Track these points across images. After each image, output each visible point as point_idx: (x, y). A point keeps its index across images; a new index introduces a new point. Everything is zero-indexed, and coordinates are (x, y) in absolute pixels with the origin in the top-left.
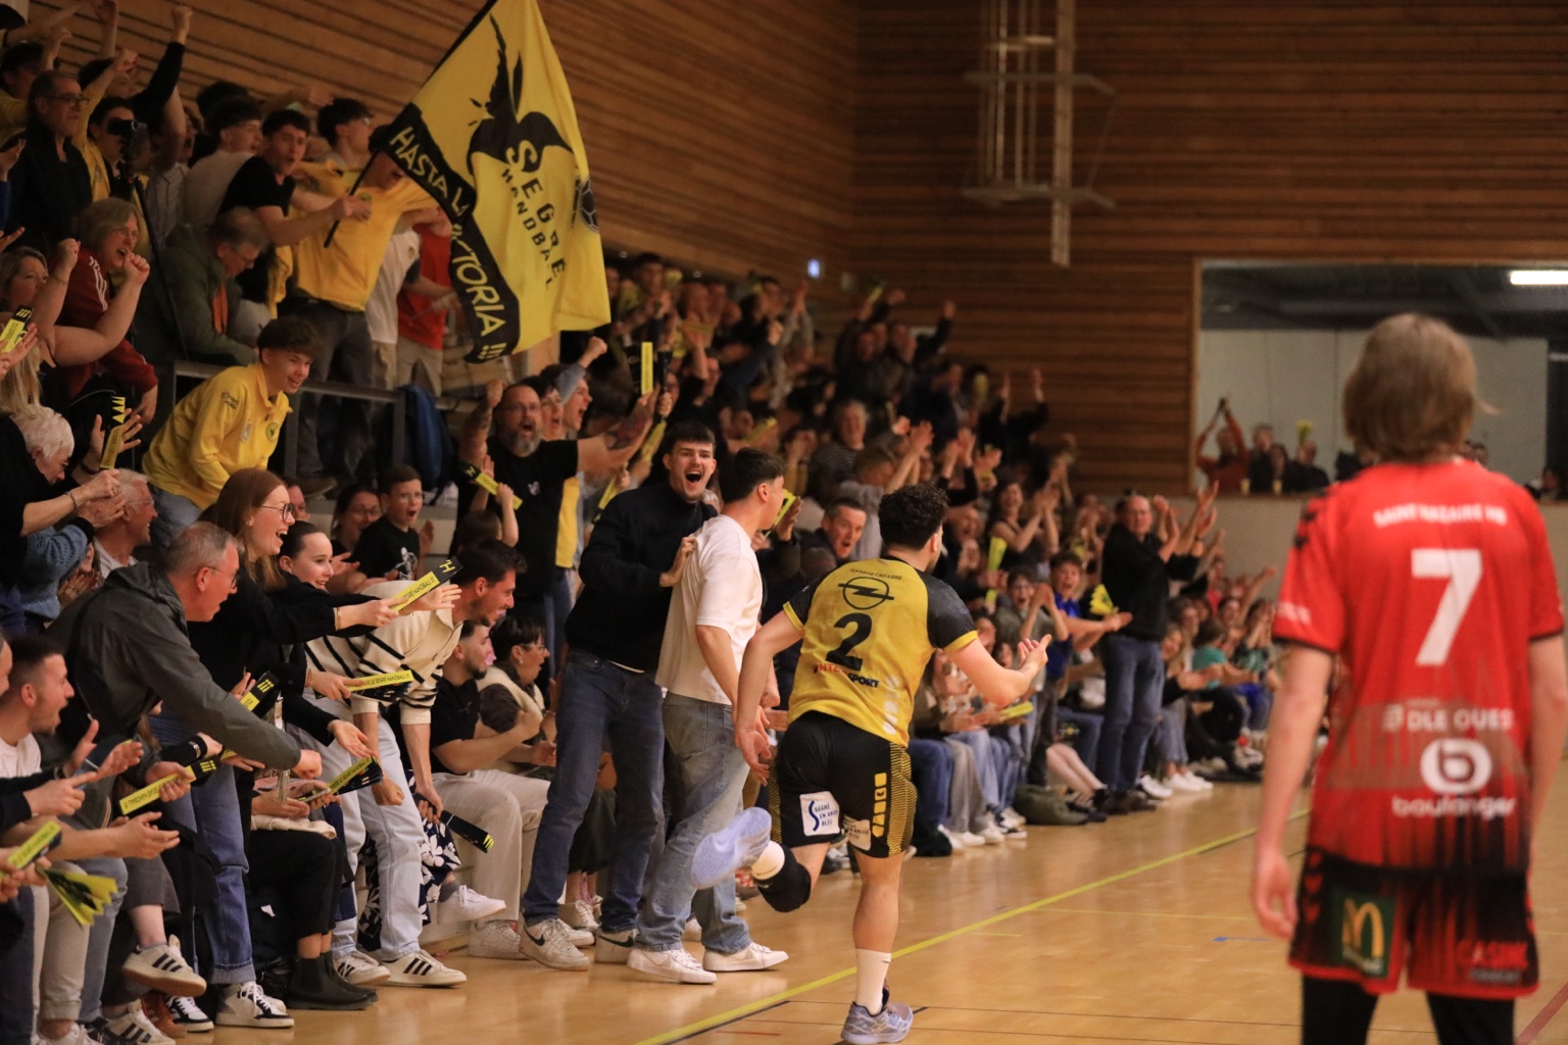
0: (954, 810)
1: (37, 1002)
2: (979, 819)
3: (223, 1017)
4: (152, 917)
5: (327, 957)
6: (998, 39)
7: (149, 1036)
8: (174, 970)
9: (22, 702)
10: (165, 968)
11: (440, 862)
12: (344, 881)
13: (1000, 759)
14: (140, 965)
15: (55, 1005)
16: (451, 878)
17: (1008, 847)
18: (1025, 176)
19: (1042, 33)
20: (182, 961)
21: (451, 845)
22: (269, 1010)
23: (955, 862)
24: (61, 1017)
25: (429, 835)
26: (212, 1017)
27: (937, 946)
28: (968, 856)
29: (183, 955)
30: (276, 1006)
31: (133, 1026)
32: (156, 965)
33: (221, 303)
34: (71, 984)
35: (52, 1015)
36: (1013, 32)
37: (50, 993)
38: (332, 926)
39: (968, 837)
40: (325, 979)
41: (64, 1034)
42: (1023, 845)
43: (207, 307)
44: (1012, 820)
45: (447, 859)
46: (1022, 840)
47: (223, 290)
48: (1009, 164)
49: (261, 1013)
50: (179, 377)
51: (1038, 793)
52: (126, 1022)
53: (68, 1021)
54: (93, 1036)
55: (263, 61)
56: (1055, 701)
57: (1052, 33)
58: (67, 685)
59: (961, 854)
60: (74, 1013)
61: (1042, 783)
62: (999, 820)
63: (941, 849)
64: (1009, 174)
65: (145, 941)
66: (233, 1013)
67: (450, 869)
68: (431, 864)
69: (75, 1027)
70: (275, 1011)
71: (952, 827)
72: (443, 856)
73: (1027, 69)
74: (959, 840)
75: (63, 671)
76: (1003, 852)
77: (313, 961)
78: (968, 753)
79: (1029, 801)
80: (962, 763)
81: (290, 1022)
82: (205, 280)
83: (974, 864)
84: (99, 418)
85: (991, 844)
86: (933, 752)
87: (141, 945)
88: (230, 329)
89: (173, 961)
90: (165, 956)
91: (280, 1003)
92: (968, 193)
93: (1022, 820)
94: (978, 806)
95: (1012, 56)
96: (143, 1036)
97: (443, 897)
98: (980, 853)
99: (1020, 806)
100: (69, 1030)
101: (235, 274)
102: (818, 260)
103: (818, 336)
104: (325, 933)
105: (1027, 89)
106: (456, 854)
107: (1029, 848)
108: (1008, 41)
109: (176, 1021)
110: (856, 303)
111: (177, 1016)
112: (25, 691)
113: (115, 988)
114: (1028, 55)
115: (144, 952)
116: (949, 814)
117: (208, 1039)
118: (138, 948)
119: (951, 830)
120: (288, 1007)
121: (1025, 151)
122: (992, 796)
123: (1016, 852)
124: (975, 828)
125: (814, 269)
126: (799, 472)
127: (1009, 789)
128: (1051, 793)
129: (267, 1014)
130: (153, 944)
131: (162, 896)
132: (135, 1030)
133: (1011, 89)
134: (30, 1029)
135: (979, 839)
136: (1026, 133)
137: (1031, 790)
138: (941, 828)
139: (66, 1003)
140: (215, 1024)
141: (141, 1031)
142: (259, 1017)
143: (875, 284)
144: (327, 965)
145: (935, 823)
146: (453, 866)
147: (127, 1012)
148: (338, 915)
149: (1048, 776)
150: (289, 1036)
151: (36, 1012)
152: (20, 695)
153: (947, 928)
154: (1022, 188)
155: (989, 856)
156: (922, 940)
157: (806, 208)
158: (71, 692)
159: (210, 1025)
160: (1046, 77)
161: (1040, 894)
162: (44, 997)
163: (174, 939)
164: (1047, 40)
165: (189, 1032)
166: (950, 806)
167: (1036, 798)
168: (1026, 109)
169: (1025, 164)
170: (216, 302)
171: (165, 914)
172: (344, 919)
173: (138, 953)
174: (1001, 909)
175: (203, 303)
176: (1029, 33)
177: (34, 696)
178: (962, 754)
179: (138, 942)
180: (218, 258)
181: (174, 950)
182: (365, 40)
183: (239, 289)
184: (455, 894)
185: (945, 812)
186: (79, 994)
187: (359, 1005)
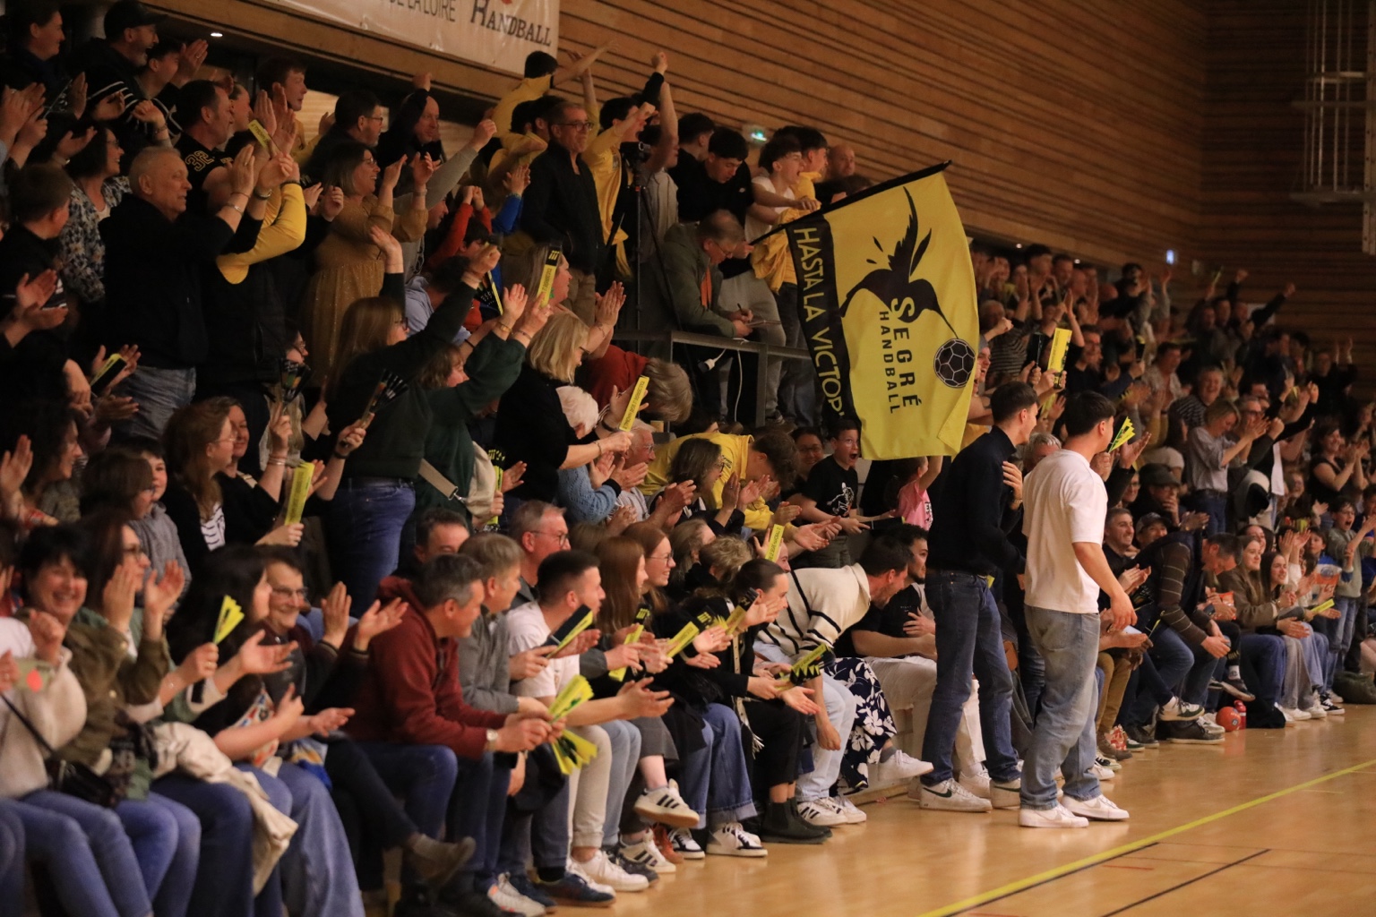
0: (1286, 691)
1: (570, 834)
2: (1307, 698)
3: (712, 848)
4: (656, 765)
5: (793, 802)
6: (1319, 74)
7: (656, 861)
8: (673, 807)
9: (567, 605)
10: (667, 806)
11: (880, 732)
12: (805, 742)
13: (1323, 650)
14: (646, 804)
15: (584, 836)
16: (889, 744)
17: (1330, 721)
18: (1340, 183)
19: (1354, 69)
20: (679, 800)
21: (889, 718)
22: (748, 843)
23: (1288, 732)
24: (588, 845)
25: (872, 710)
26: (704, 848)
27: (1275, 800)
28: (1298, 728)
29: (681, 795)
30: (753, 840)
31: (645, 852)
32: (660, 804)
33: (707, 286)
34: (595, 820)
35: (581, 843)
36: (1331, 68)
37: (579, 826)
38: (796, 778)
39: (1298, 713)
40: (791, 819)
41: (590, 859)
42: (1342, 719)
43: (697, 289)
44: (1334, 699)
45: (886, 729)
46: (1342, 715)
47: (708, 273)
48: (1328, 175)
49: (741, 845)
50: (675, 343)
51: (1355, 678)
52: (639, 849)
53: (592, 848)
54: (612, 861)
55: (737, 94)
56: (1367, 604)
57: (1363, 69)
58: (601, 590)
59: (1292, 726)
60: (598, 842)
61: (1357, 670)
62: (1323, 698)
63: (1278, 722)
64: (1328, 180)
65: (651, 785)
66: (719, 844)
67: (888, 737)
68: (873, 734)
69: (599, 853)
70: (752, 844)
71: (1285, 704)
72: (883, 727)
73: (1342, 99)
74: (1292, 715)
75: (598, 579)
76: (1326, 725)
77: (781, 806)
78: (1297, 645)
79: (1347, 684)
80: (1293, 652)
81: (764, 852)
82: (695, 266)
83: (1303, 733)
84: (615, 388)
85: (1316, 718)
86: (1272, 643)
87: (648, 789)
88: (713, 306)
89: (672, 800)
90: (666, 797)
91: (756, 838)
92: (1294, 196)
93: (1340, 699)
94: (1307, 687)
95: (1330, 88)
96: (651, 861)
97: (883, 759)
98: (1307, 726)
99: (1338, 687)
100: (594, 855)
101: (718, 262)
102: (1174, 251)
103: (1174, 311)
104: (791, 783)
105: (1342, 114)
106: (893, 725)
107: (1347, 722)
108: (1326, 77)
109: (675, 850)
110: (1204, 285)
111: (677, 846)
112: (569, 597)
113: (630, 821)
114: (1343, 86)
115: (650, 793)
116: (1283, 694)
117: (701, 865)
118: (645, 791)
119: (1284, 707)
120: (762, 840)
121: (1341, 163)
122: (1318, 678)
123: (1336, 724)
124: (1303, 705)
125: (1170, 257)
126: (1162, 421)
127: (1330, 675)
128: (1364, 678)
129: (746, 846)
130: (656, 787)
131: (663, 749)
132: (646, 856)
133: (1329, 114)
134: (566, 853)
135: (1307, 714)
136: (1341, 150)
137: (1349, 676)
138: (1276, 705)
139: (591, 834)
140: (706, 853)
141: (650, 857)
142: (740, 848)
143: (1217, 269)
144: (792, 808)
145: (1272, 701)
146: (891, 735)
147: (642, 841)
148: (801, 770)
149: (1361, 665)
150: (763, 864)
151: (570, 841)
152: (566, 600)
153: (1282, 786)
154: (1337, 193)
155: (1315, 728)
156: (1265, 795)
157: (1164, 209)
158: (603, 596)
159: (702, 854)
160: (1358, 104)
161: (1356, 761)
162: (575, 830)
163: (673, 782)
164: (1359, 75)
165: (686, 859)
166: (1283, 688)
167: (1353, 681)
168: (1342, 129)
169: (1340, 174)
170: (703, 284)
171: (665, 761)
172: (805, 772)
173: (645, 794)
174: (1328, 770)
175: (693, 284)
176: (1344, 69)
177: (576, 600)
178: (1293, 644)
179: (646, 786)
180: (705, 251)
181: (673, 791)
182: (817, 78)
183: (721, 274)
184: (893, 757)
185: (1280, 693)
186: (601, 827)
187: (817, 840)
